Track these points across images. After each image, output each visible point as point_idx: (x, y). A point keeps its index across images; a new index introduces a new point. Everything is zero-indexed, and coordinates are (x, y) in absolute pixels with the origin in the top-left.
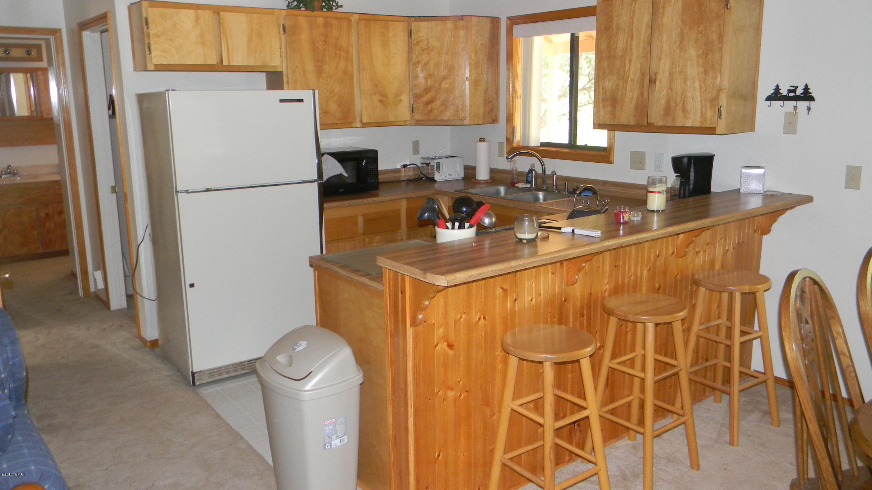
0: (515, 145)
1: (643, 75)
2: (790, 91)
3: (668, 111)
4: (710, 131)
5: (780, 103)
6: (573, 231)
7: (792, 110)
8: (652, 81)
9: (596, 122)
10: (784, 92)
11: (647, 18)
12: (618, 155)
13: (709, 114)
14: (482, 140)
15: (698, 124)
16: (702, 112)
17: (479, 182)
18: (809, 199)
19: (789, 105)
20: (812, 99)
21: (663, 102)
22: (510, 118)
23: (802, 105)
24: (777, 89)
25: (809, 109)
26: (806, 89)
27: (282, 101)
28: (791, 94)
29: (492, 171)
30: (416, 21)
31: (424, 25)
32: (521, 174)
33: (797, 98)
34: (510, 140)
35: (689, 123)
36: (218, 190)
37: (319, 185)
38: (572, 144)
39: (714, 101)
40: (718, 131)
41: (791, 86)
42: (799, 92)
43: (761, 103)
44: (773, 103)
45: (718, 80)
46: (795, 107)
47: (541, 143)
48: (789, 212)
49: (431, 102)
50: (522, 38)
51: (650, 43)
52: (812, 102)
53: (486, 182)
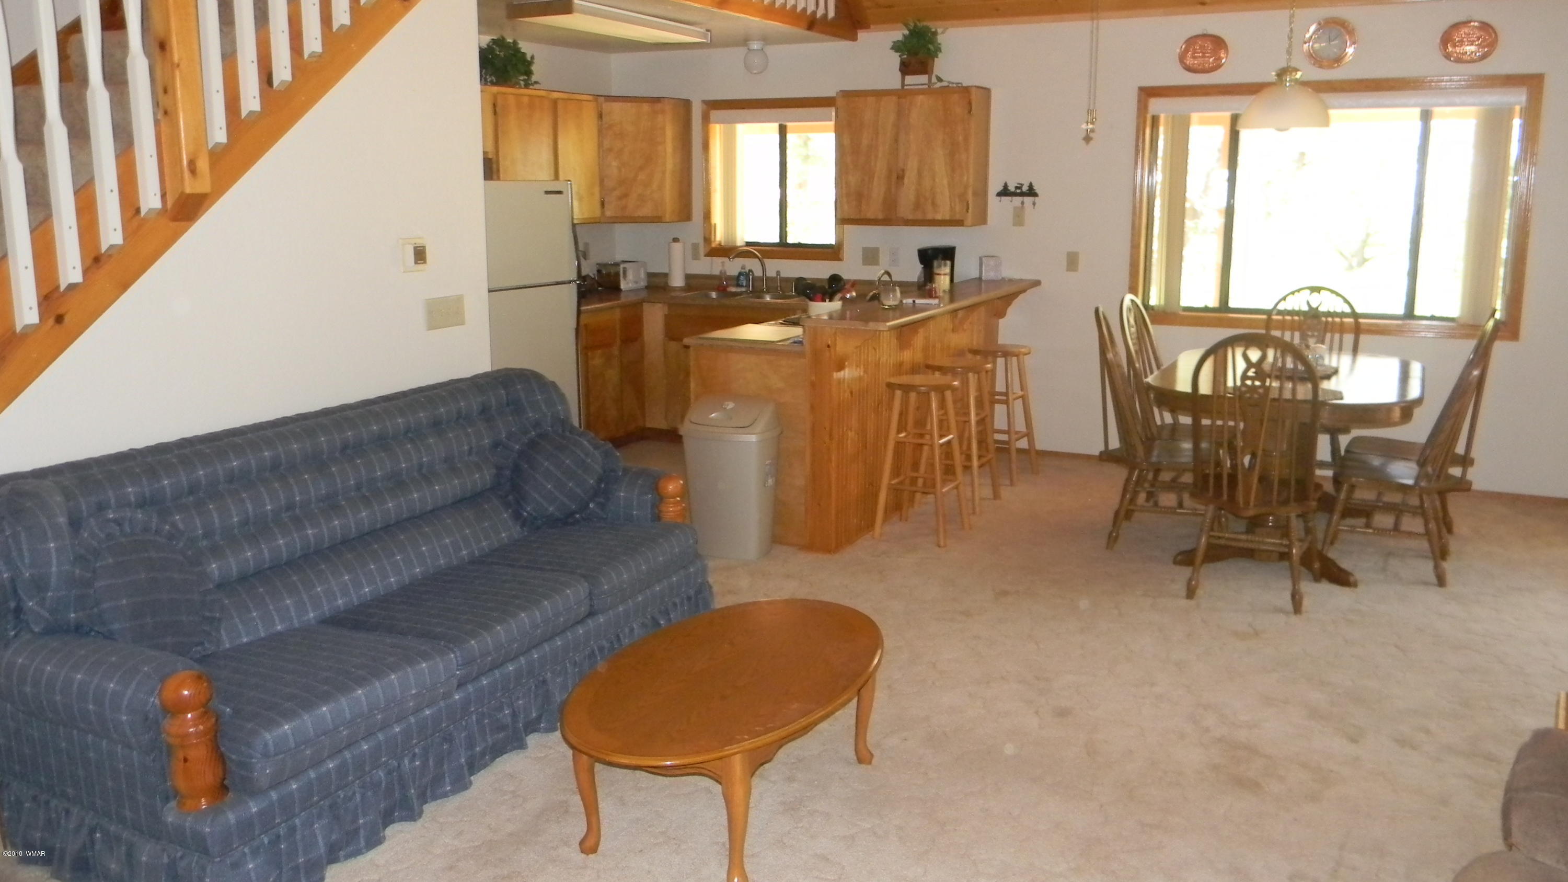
0: (713, 245)
1: (890, 171)
2: (1017, 188)
3: (917, 206)
4: (959, 223)
5: (1009, 198)
6: (914, 301)
7: (1020, 205)
8: (900, 178)
9: (839, 217)
10: (1012, 188)
11: (892, 118)
12: (847, 252)
13: (958, 208)
14: (676, 240)
15: (947, 218)
16: (951, 207)
17: (674, 289)
18: (1037, 283)
19: (1017, 200)
20: (1035, 195)
21: (912, 197)
22: (707, 216)
23: (1028, 200)
24: (1006, 186)
25: (1034, 204)
26: (1031, 187)
27: (547, 192)
28: (1018, 191)
29: (688, 277)
30: (606, 101)
31: (617, 106)
32: (729, 278)
33: (1022, 194)
34: (707, 240)
35: (939, 217)
36: (496, 291)
37: (579, 286)
38: (783, 243)
39: (962, 197)
40: (965, 223)
41: (1018, 184)
42: (1025, 188)
43: (992, 199)
44: (1003, 198)
45: (965, 178)
46: (1023, 203)
47: (747, 242)
48: (1021, 297)
49: (625, 196)
50: (722, 125)
51: (896, 140)
52: (1036, 198)
53: (681, 289)
